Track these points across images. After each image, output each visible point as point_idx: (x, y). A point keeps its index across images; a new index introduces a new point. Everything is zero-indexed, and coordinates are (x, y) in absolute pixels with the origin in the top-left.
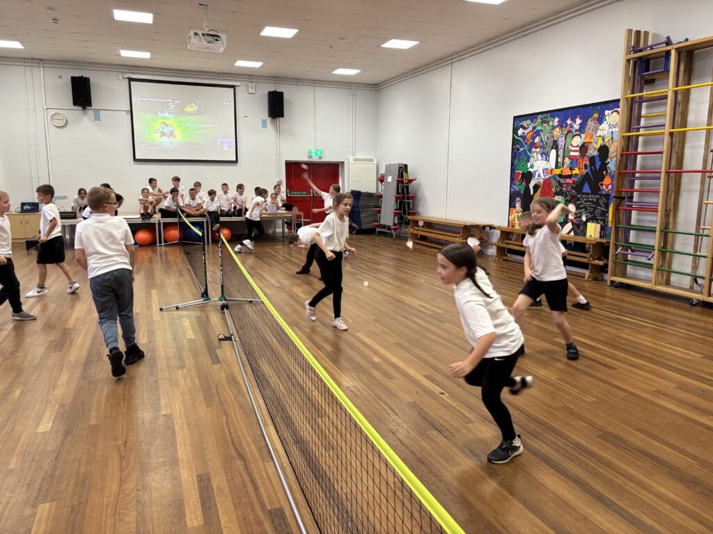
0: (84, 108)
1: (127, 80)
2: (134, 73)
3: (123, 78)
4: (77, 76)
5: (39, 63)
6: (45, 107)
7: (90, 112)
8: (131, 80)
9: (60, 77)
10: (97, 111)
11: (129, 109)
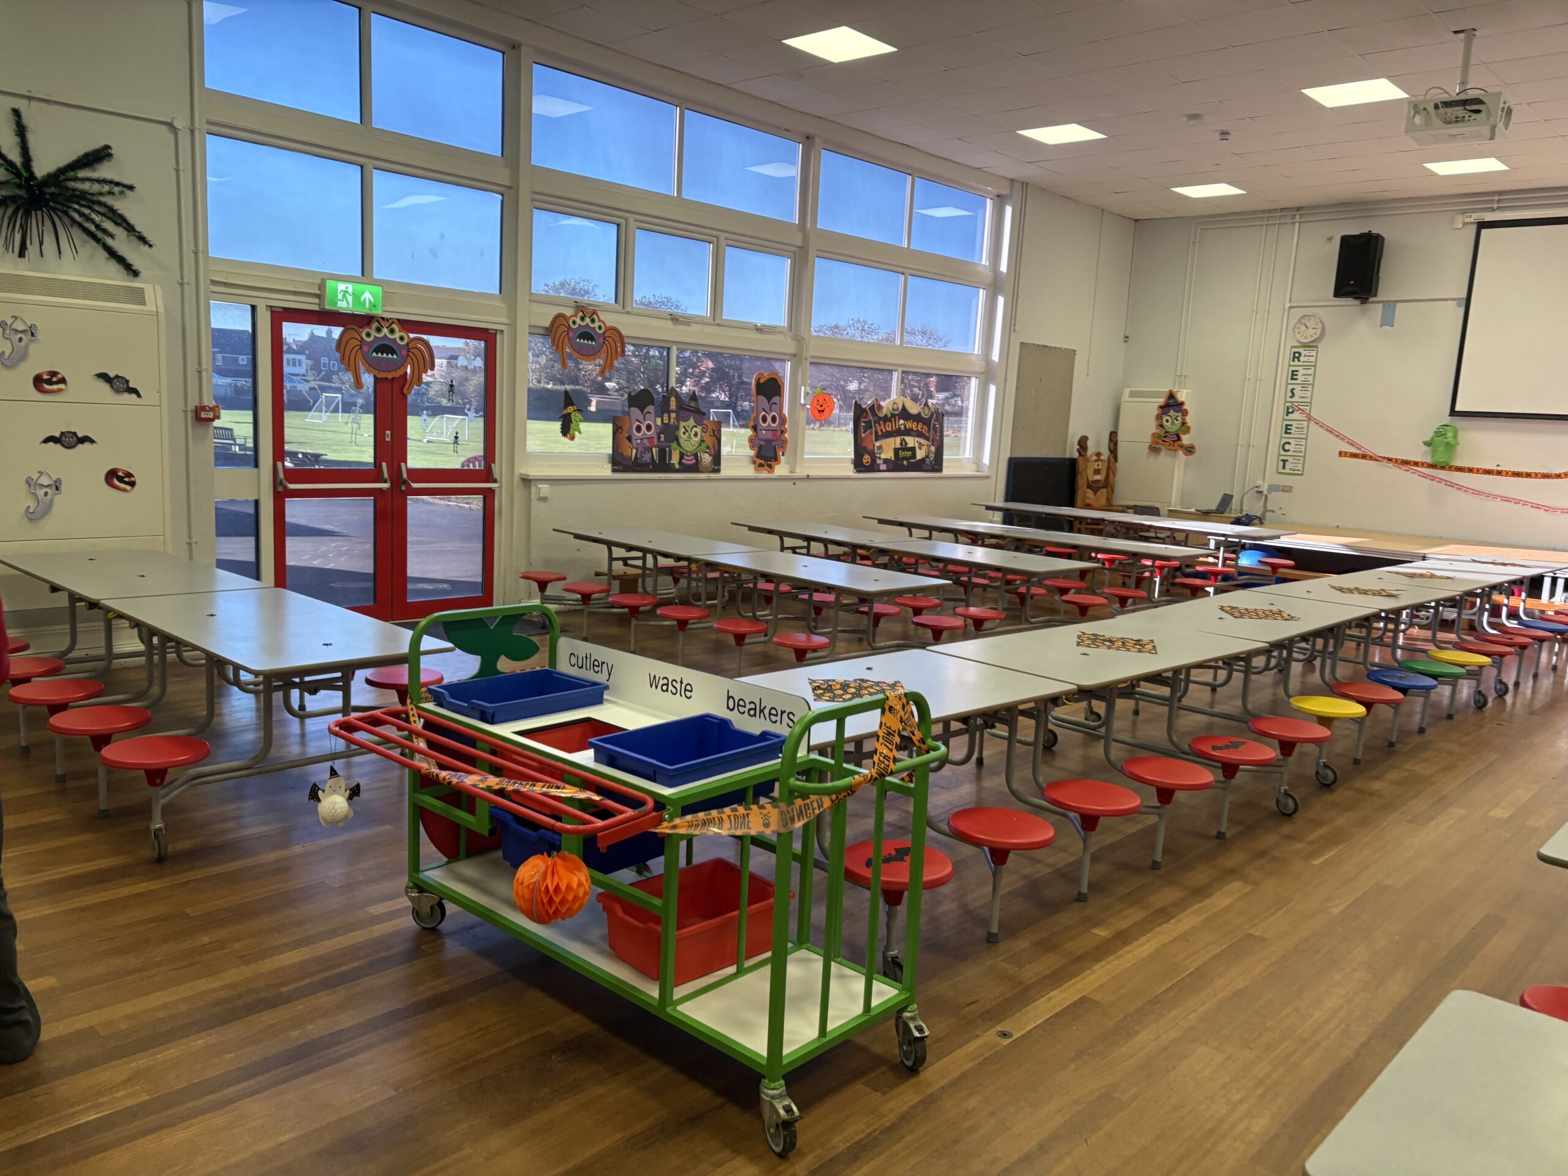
0: (1362, 303)
1: (1474, 228)
2: (1493, 210)
3: (1465, 224)
4: (1357, 233)
5: (1294, 217)
6: (1288, 305)
7: (1375, 310)
8: (1482, 225)
9: (1330, 239)
10: (1390, 306)
11: (1464, 295)
